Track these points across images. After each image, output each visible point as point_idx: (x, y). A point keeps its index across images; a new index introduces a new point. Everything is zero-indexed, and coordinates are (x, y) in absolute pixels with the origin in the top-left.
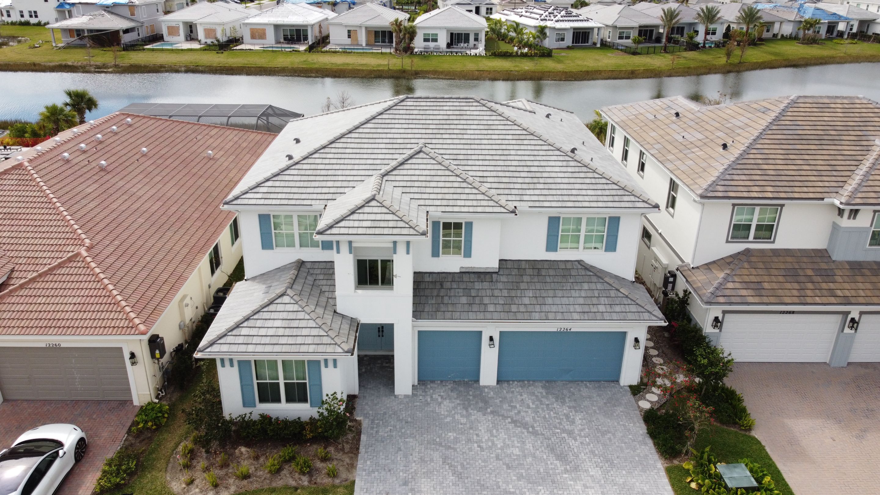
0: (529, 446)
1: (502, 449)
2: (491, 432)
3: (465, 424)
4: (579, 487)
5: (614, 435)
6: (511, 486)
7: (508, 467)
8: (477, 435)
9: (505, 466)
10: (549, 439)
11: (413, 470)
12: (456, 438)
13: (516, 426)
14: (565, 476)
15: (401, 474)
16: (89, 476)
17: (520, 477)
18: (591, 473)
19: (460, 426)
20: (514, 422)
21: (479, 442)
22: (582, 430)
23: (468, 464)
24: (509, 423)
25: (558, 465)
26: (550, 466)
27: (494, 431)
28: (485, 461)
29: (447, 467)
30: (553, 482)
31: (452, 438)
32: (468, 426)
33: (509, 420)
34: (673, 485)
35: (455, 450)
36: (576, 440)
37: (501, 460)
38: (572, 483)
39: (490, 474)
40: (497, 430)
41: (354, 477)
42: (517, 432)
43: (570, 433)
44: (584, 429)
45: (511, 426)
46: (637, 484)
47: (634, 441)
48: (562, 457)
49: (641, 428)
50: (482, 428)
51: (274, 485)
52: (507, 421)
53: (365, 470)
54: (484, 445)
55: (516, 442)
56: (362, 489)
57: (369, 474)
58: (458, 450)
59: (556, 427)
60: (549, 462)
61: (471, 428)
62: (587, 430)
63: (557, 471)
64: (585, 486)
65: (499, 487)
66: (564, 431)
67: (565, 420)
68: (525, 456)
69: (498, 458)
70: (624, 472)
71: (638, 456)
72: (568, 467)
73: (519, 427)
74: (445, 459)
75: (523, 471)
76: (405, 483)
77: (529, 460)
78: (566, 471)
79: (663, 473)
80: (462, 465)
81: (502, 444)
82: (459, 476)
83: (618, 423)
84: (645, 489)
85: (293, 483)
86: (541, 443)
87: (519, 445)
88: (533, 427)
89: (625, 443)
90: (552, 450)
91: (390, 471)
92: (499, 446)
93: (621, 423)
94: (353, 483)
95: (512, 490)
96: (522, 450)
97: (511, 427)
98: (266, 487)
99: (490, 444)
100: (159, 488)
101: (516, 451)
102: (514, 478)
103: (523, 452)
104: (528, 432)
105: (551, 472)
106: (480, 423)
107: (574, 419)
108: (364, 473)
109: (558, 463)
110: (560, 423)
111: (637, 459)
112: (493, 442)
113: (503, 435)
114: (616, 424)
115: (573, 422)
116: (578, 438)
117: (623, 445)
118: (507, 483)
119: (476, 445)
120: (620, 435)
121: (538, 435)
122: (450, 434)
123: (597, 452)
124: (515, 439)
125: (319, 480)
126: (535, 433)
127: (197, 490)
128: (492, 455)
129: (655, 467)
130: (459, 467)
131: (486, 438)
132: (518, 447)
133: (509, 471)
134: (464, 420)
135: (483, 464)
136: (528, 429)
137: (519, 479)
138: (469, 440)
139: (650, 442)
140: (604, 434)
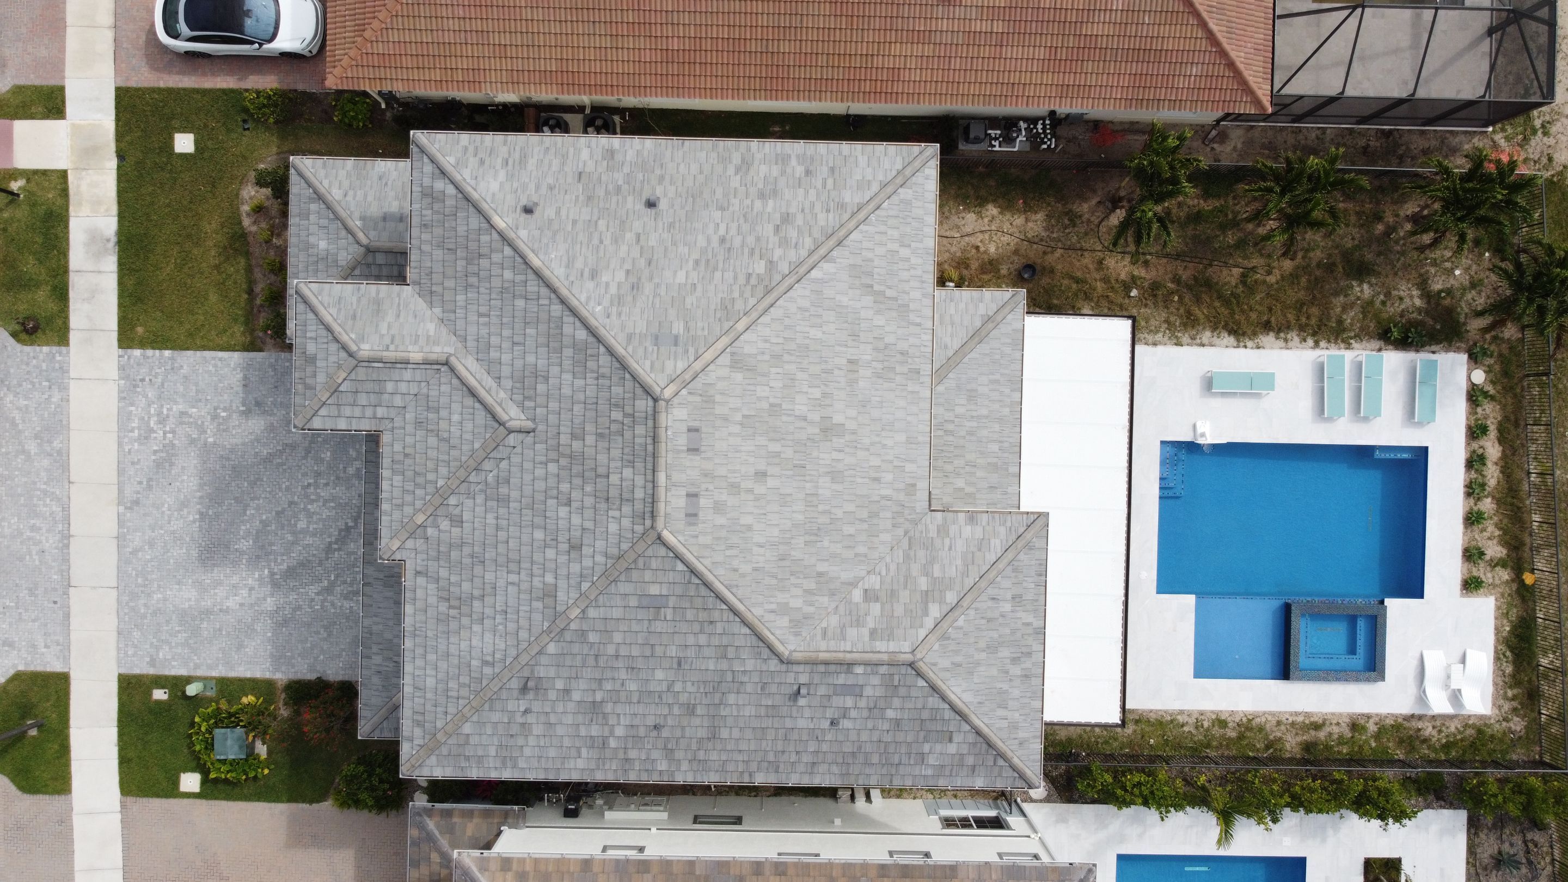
0: (309, 540)
1: (305, 509)
2: (332, 501)
3: (345, 472)
4: (250, 581)
5: (325, 639)
6: (253, 512)
7: (278, 513)
8: (327, 484)
9: (280, 509)
10: (320, 564)
11: (275, 411)
12: (322, 460)
13: (340, 531)
14: (266, 571)
15: (271, 399)
16: (272, 77)
17: (265, 524)
18: (269, 599)
19: (341, 466)
20: (348, 529)
21: (316, 485)
22: (333, 604)
23: (285, 470)
24: (346, 524)
25: (281, 567)
26: (279, 558)
27: (332, 504)
28: (288, 489)
29: (281, 448)
30: (258, 557)
31: (323, 456)
32: (342, 475)
33: (351, 524)
34: (249, 680)
35: (305, 458)
36: (318, 594)
37: (289, 506)
38: (257, 576)
39: (270, 493)
40: (334, 508)
41: (269, 350)
42: (331, 530)
43: (329, 590)
44: (335, 608)
45: (341, 524)
46: (254, 644)
47: (316, 659)
48: (291, 573)
49: (334, 672)
50: (339, 491)
51: (256, 270)
52: (349, 521)
53: (276, 361)
54: (312, 489)
55: (315, 526)
56: (251, 359)
57: (271, 366)
58: (304, 461)
59: (337, 576)
60: (285, 558)
61: (338, 478)
62: (333, 611)
63: (273, 564)
64: (251, 589)
65: (252, 499)
66: (332, 585)
67: (350, 589)
68: (294, 533)
69: (291, 503)
70: (269, 634)
71: (293, 657)
72: (278, 577)
73: (339, 534)
74: (293, 447)
75: (273, 528)
76: (258, 404)
77: (289, 537)
78: (272, 574)
79: (268, 675)
80: (283, 464)
81: (312, 510)
82: (268, 460)
83: (343, 650)
84: (247, 650)
85: (258, 289)
86: (314, 555)
87: (311, 529)
88: (339, 549)
89: (312, 648)
90: (302, 564)
91: (276, 387)
92: (309, 507)
93: (344, 653)
94: (261, 350)
95: (248, 512)
96: (304, 532)
97: (339, 524)
98: (254, 262)
99: (313, 497)
100: (256, 154)
101: (302, 525)
102: (264, 517)
103: (300, 532)
104: (330, 543)
105: (272, 557)
106: (347, 489)
107: (352, 600)
108: (273, 361)
109: (284, 566)
110: (345, 582)
111: (289, 654)
112: (313, 501)
113: (326, 513)
114: (342, 647)
115: (346, 597)
116: (321, 597)
117: (309, 645)
118: (258, 508)
119: (311, 481)
120: (325, 647)
121: (326, 554)
122: (329, 454)
123: (298, 613)
124: (321, 526)
125: (263, 314)
126: (329, 550)
127: (253, 193)
128: (296, 498)
129: (277, 670)
130: (280, 461)
131: (322, 494)
132: (308, 527)
133: (274, 513)
134: (351, 470)
135: (284, 486)
136: (336, 543)
137: (261, 522)
138: (318, 474)
139: (312, 676)
140: (326, 628)
